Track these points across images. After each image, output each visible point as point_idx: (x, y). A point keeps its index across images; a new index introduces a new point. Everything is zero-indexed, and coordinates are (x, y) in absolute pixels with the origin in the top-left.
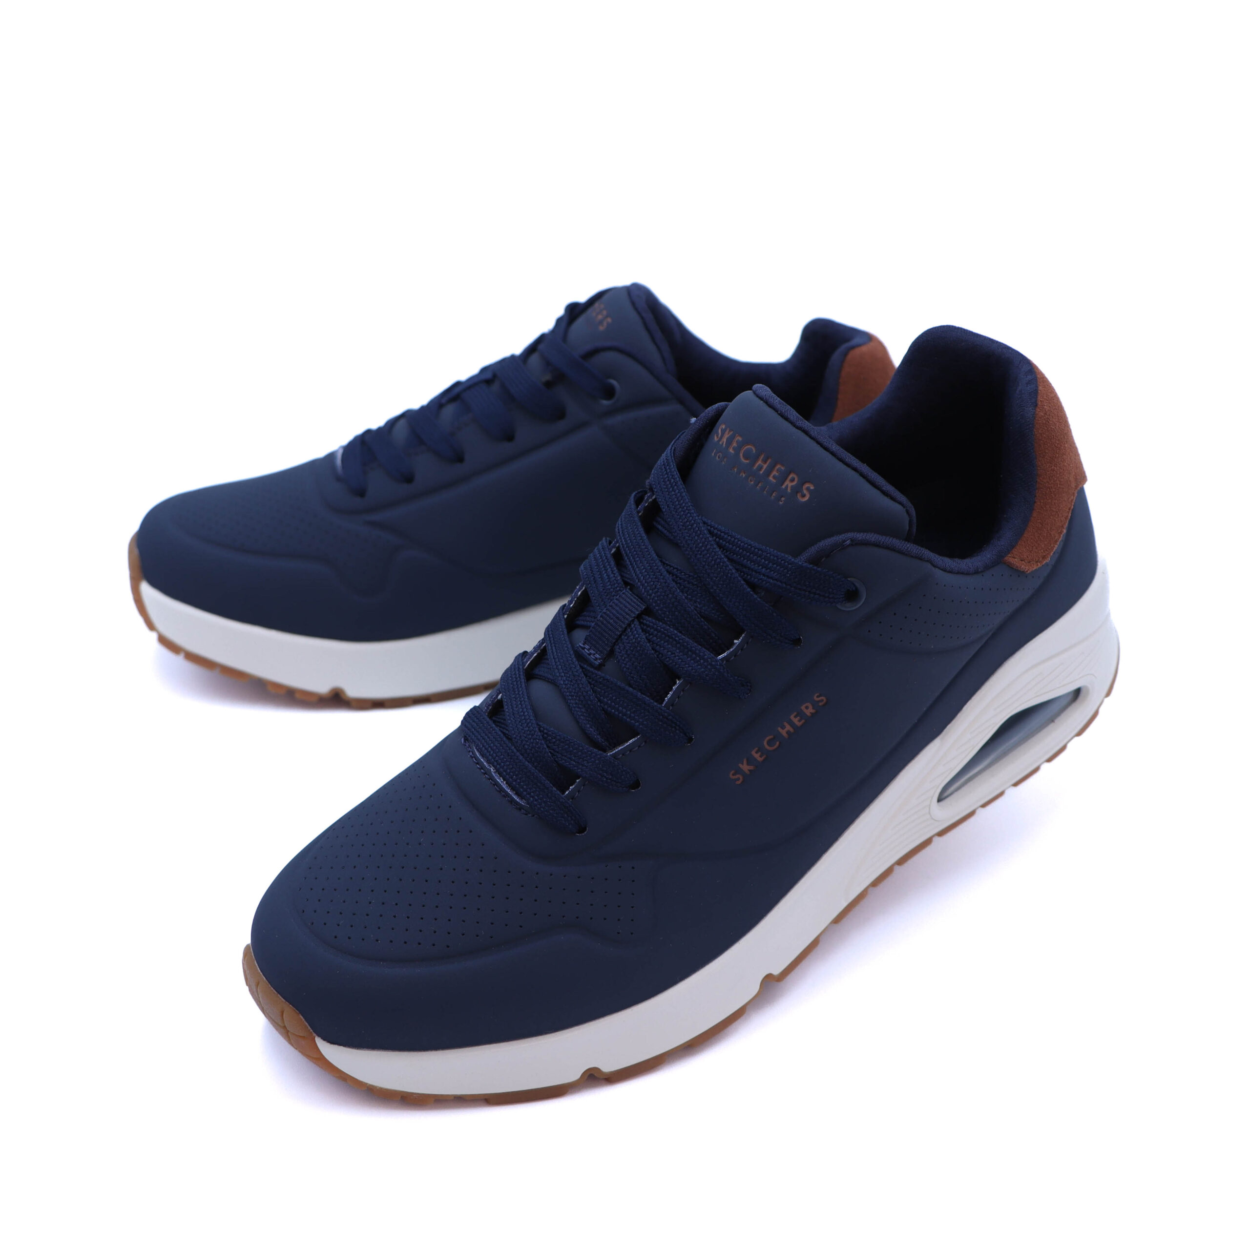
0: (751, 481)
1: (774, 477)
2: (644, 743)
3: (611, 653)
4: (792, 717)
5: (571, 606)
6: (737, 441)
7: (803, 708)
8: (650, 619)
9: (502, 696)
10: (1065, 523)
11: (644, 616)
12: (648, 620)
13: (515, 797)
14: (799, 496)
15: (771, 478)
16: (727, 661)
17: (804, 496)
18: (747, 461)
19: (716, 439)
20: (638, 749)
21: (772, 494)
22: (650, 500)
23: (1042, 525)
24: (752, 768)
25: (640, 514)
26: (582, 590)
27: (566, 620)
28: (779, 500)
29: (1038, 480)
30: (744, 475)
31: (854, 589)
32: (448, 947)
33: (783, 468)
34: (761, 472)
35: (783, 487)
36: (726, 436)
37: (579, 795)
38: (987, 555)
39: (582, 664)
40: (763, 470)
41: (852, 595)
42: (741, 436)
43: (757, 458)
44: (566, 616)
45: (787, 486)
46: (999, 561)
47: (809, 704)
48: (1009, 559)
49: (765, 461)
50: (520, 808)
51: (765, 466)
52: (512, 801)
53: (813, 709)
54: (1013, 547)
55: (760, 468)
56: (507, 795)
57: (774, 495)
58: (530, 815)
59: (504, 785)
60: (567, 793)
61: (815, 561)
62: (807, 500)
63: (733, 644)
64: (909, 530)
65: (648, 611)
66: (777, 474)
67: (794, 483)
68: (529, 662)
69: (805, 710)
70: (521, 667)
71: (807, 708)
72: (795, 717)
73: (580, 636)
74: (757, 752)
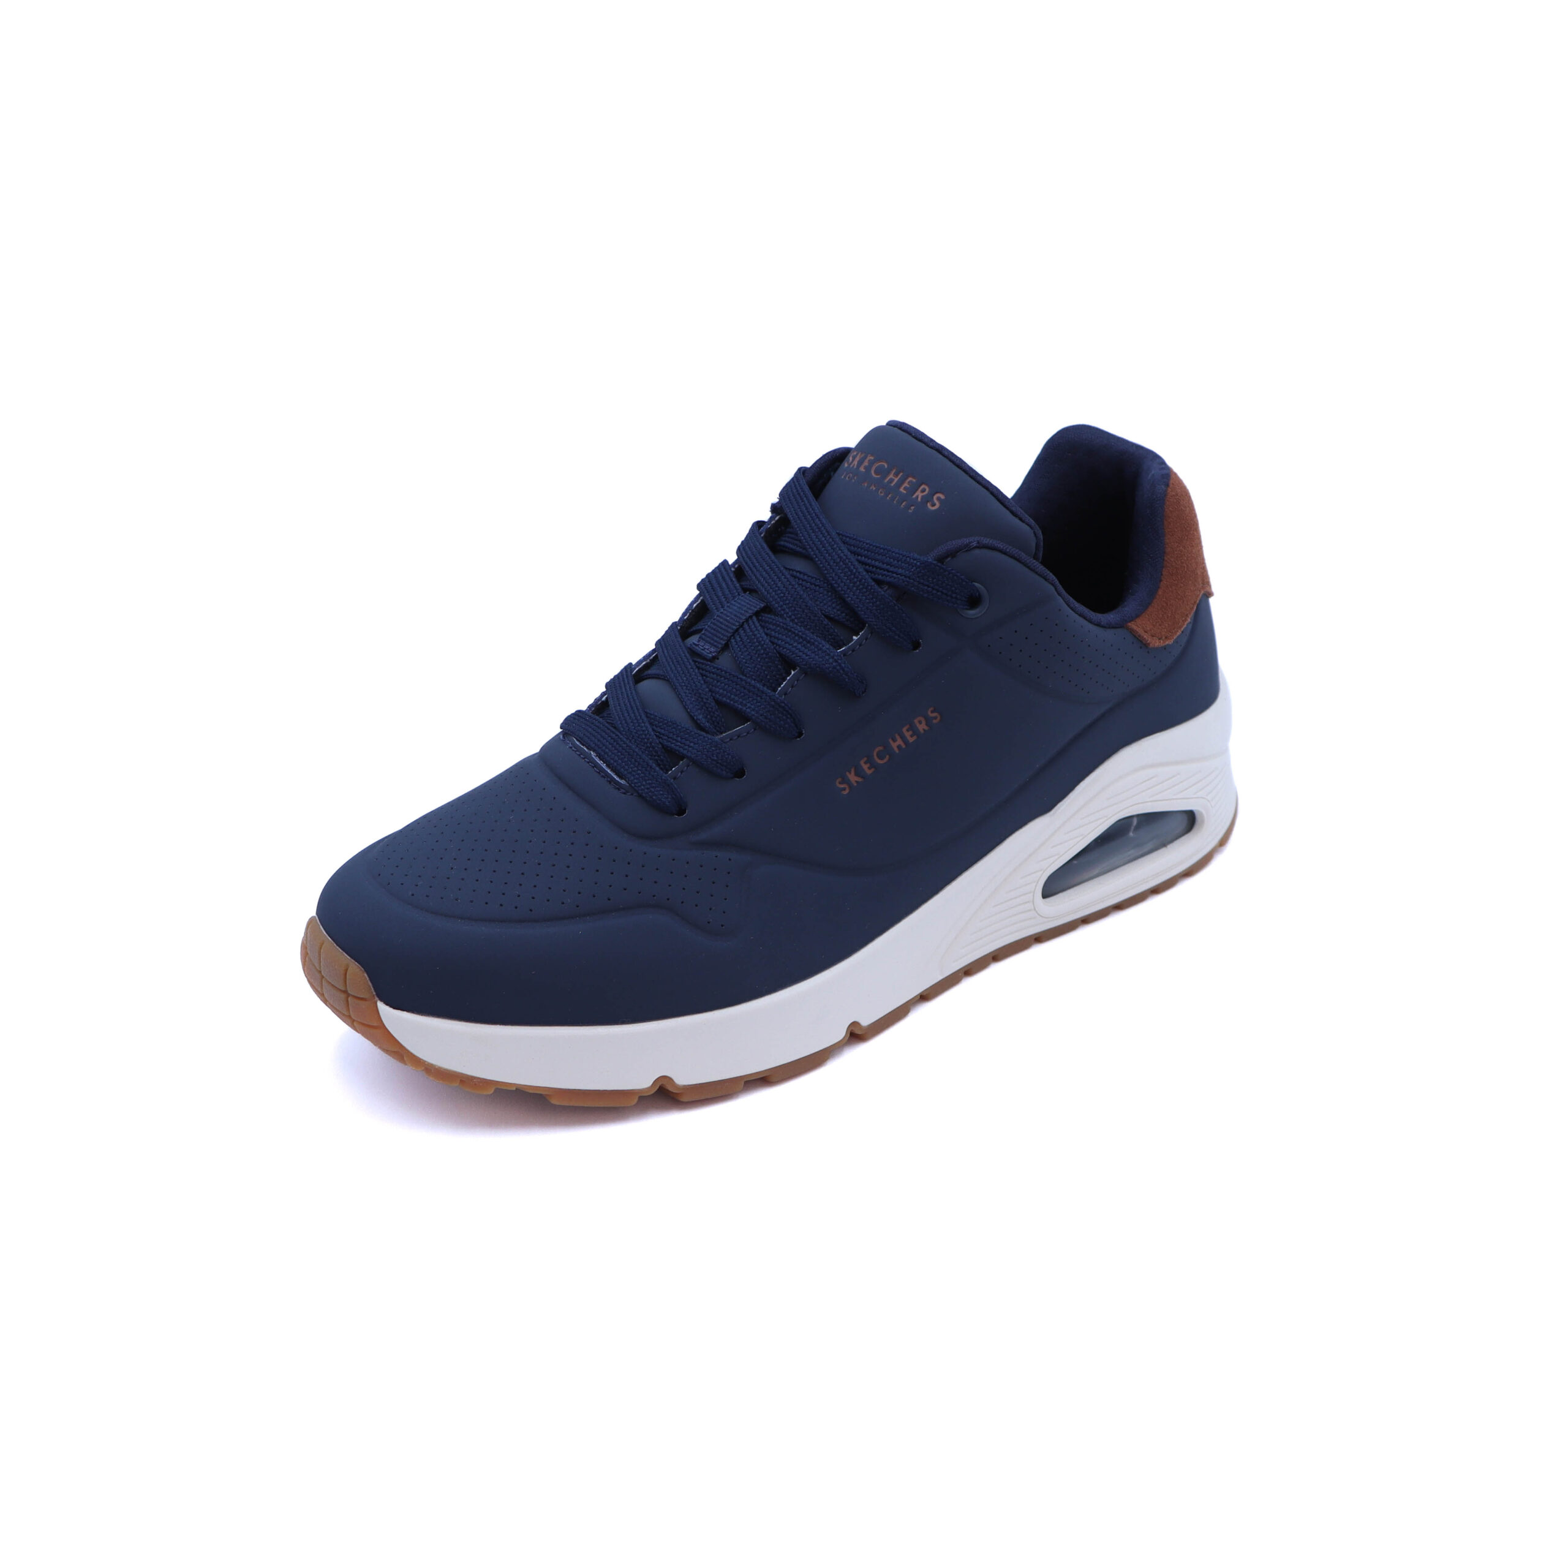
0: (881, 493)
1: (905, 489)
2: (753, 730)
3: (726, 647)
4: (904, 730)
5: (686, 617)
6: (869, 461)
7: (916, 721)
8: (769, 616)
9: (607, 698)
10: (1190, 614)
11: (763, 614)
12: (767, 617)
13: (615, 777)
14: (929, 505)
15: (902, 490)
16: (844, 655)
17: (933, 505)
18: (878, 476)
19: (846, 465)
20: (746, 735)
21: (902, 504)
22: (772, 523)
23: (1167, 605)
24: (860, 780)
25: (762, 535)
26: (698, 603)
27: (679, 630)
28: (909, 508)
29: (1166, 558)
30: (874, 489)
31: (977, 594)
32: (531, 910)
33: (914, 480)
34: (892, 485)
35: (914, 496)
36: (858, 459)
37: (682, 775)
38: (1111, 617)
39: (695, 659)
40: (894, 483)
41: (974, 601)
42: (872, 455)
43: (888, 473)
44: (679, 628)
45: (917, 497)
46: (1121, 625)
47: (922, 719)
48: (1132, 625)
49: (896, 475)
50: (619, 787)
51: (896, 480)
52: (611, 781)
53: (926, 725)
54: (1138, 616)
55: (891, 481)
56: (607, 775)
57: (904, 504)
58: (629, 794)
59: (604, 766)
60: (670, 772)
61: (941, 559)
62: (937, 509)
63: (852, 640)
64: (1035, 553)
65: (767, 609)
66: (908, 486)
67: (925, 493)
68: (637, 669)
69: (918, 725)
70: (629, 673)
71: (920, 722)
72: (908, 730)
73: (693, 639)
74: (865, 763)
